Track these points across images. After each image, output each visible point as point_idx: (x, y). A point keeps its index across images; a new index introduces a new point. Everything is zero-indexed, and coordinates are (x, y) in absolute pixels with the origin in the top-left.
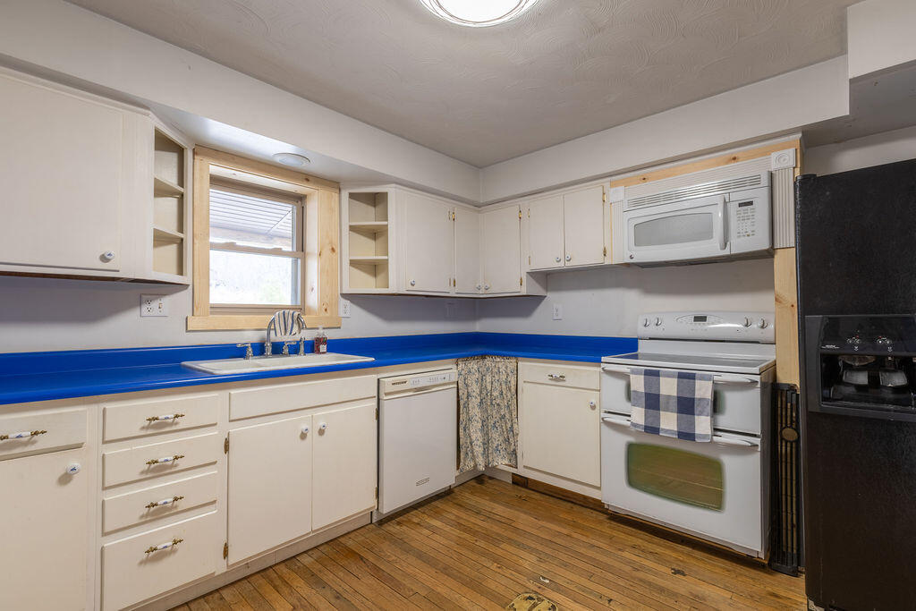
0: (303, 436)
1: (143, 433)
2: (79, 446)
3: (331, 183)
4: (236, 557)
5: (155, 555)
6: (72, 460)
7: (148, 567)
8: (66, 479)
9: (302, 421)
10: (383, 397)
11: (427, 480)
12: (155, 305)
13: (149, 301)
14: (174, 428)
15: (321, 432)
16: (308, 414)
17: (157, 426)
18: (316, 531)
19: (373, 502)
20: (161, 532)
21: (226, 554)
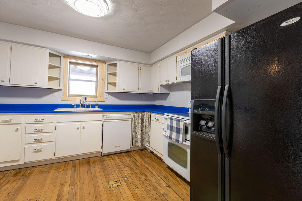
0: (78, 128)
1: (35, 123)
2: (21, 124)
3: (103, 61)
4: (58, 156)
5: (36, 151)
6: (19, 127)
7: (35, 154)
8: (17, 130)
9: (78, 125)
10: (104, 121)
11: (119, 146)
12: (54, 94)
13: (52, 93)
14: (42, 122)
15: (84, 128)
16: (80, 123)
17: (38, 122)
18: (80, 154)
19: (100, 149)
20: (38, 146)
21: (55, 155)
